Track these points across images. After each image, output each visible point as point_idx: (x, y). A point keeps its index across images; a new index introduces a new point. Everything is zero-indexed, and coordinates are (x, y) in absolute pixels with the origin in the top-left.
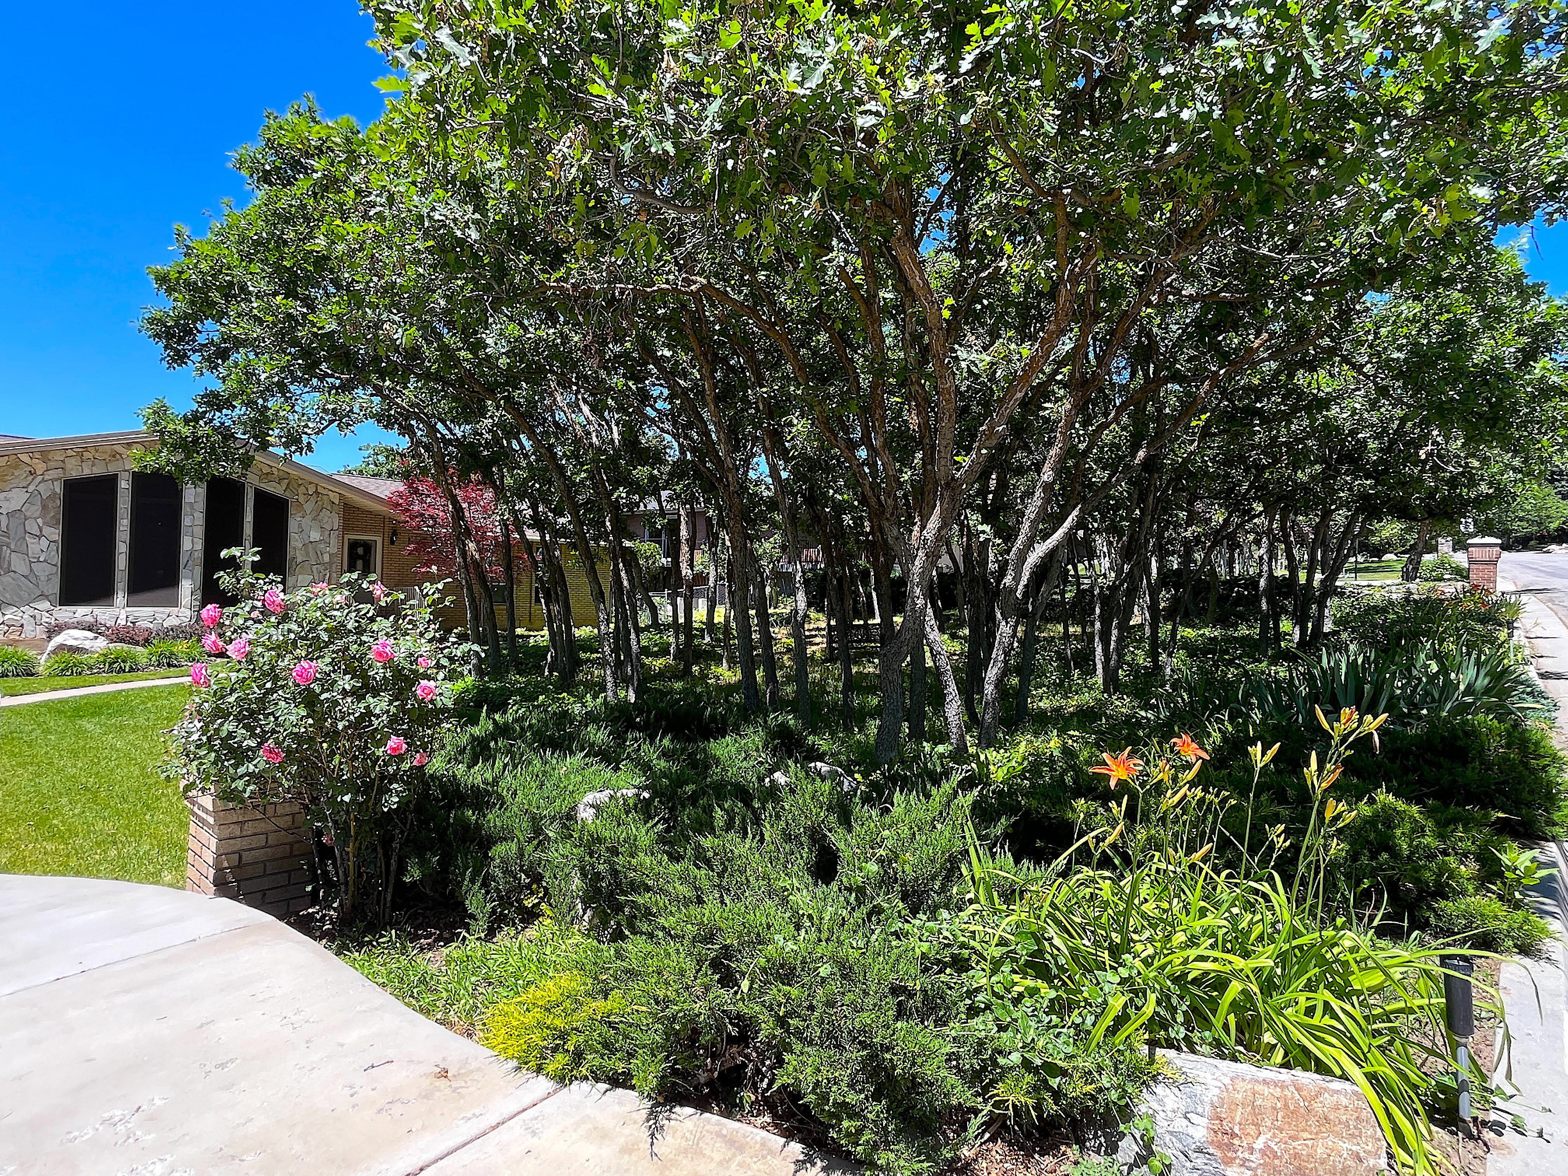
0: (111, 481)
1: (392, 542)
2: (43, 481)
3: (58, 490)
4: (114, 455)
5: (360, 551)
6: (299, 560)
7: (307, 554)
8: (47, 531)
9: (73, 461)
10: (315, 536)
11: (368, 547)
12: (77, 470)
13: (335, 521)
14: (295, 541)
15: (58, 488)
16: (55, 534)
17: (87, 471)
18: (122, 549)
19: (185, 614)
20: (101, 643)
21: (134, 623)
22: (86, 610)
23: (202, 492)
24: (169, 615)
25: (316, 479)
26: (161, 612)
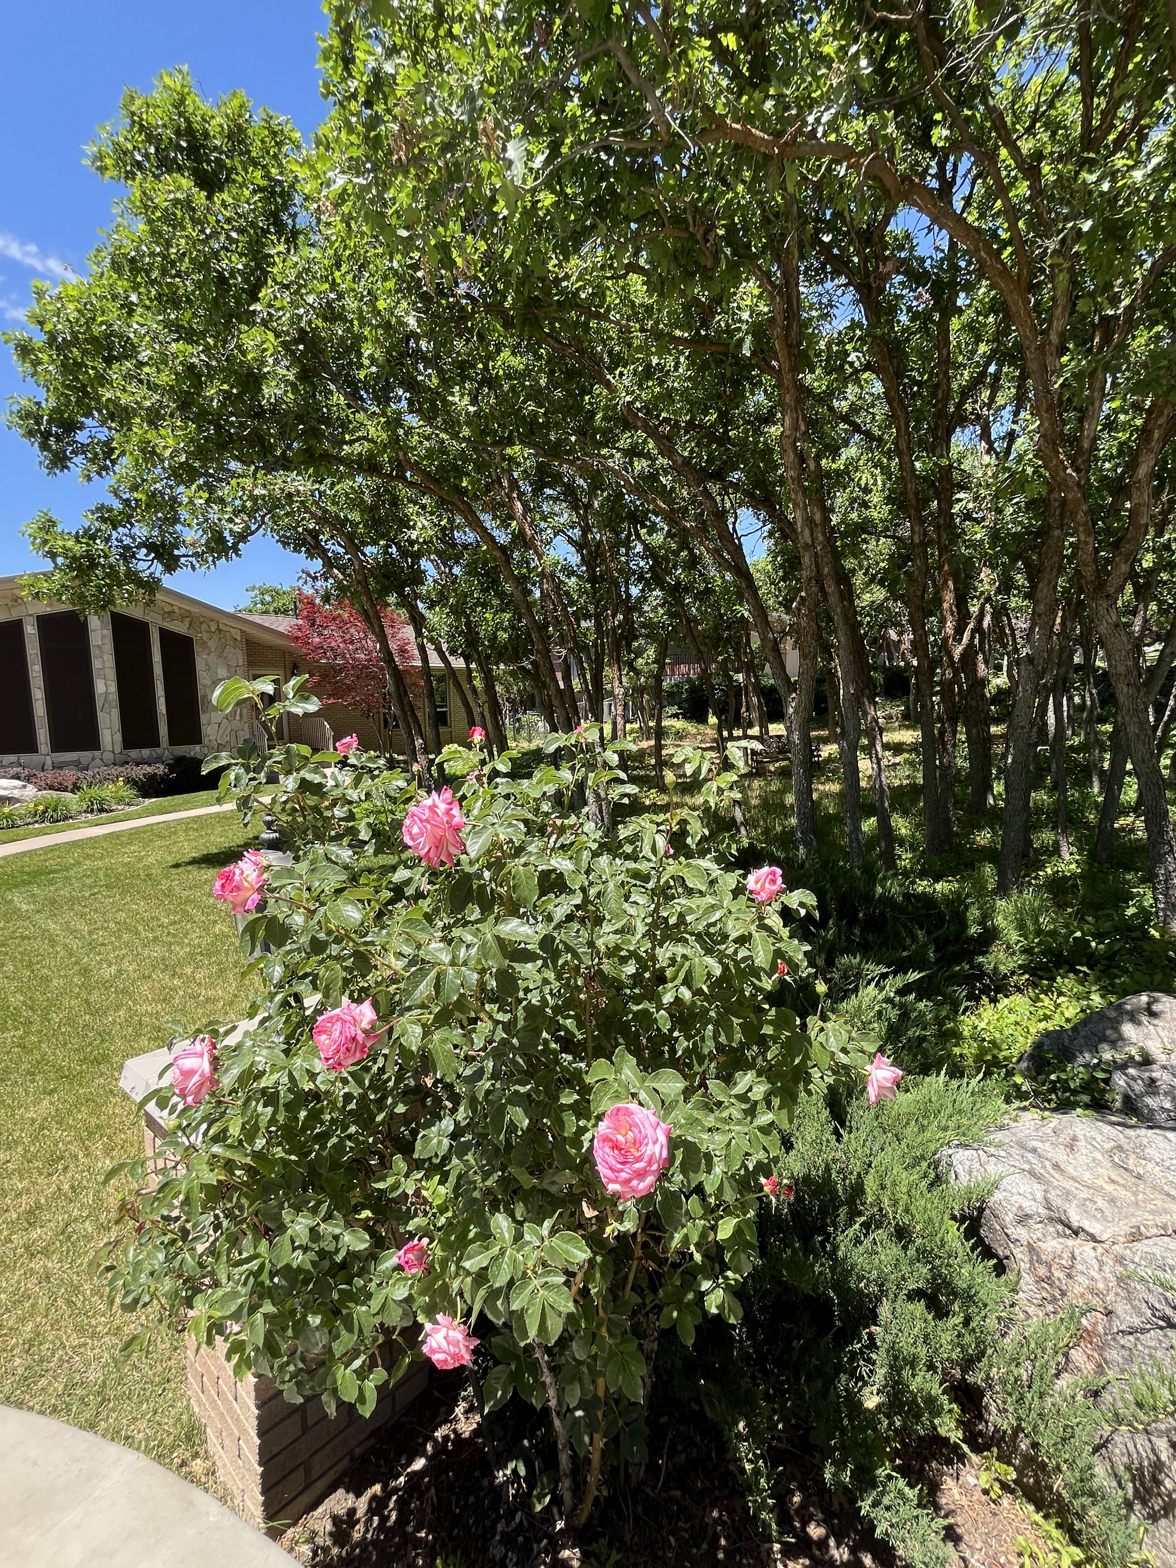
0: (17, 627)
4: (16, 600)
6: (210, 697)
10: (222, 673)
13: (238, 657)
14: (204, 678)
18: (38, 695)
19: (108, 757)
20: (31, 791)
21: (61, 768)
22: (12, 758)
23: (108, 633)
24: (93, 759)
25: (216, 616)
26: (85, 756)
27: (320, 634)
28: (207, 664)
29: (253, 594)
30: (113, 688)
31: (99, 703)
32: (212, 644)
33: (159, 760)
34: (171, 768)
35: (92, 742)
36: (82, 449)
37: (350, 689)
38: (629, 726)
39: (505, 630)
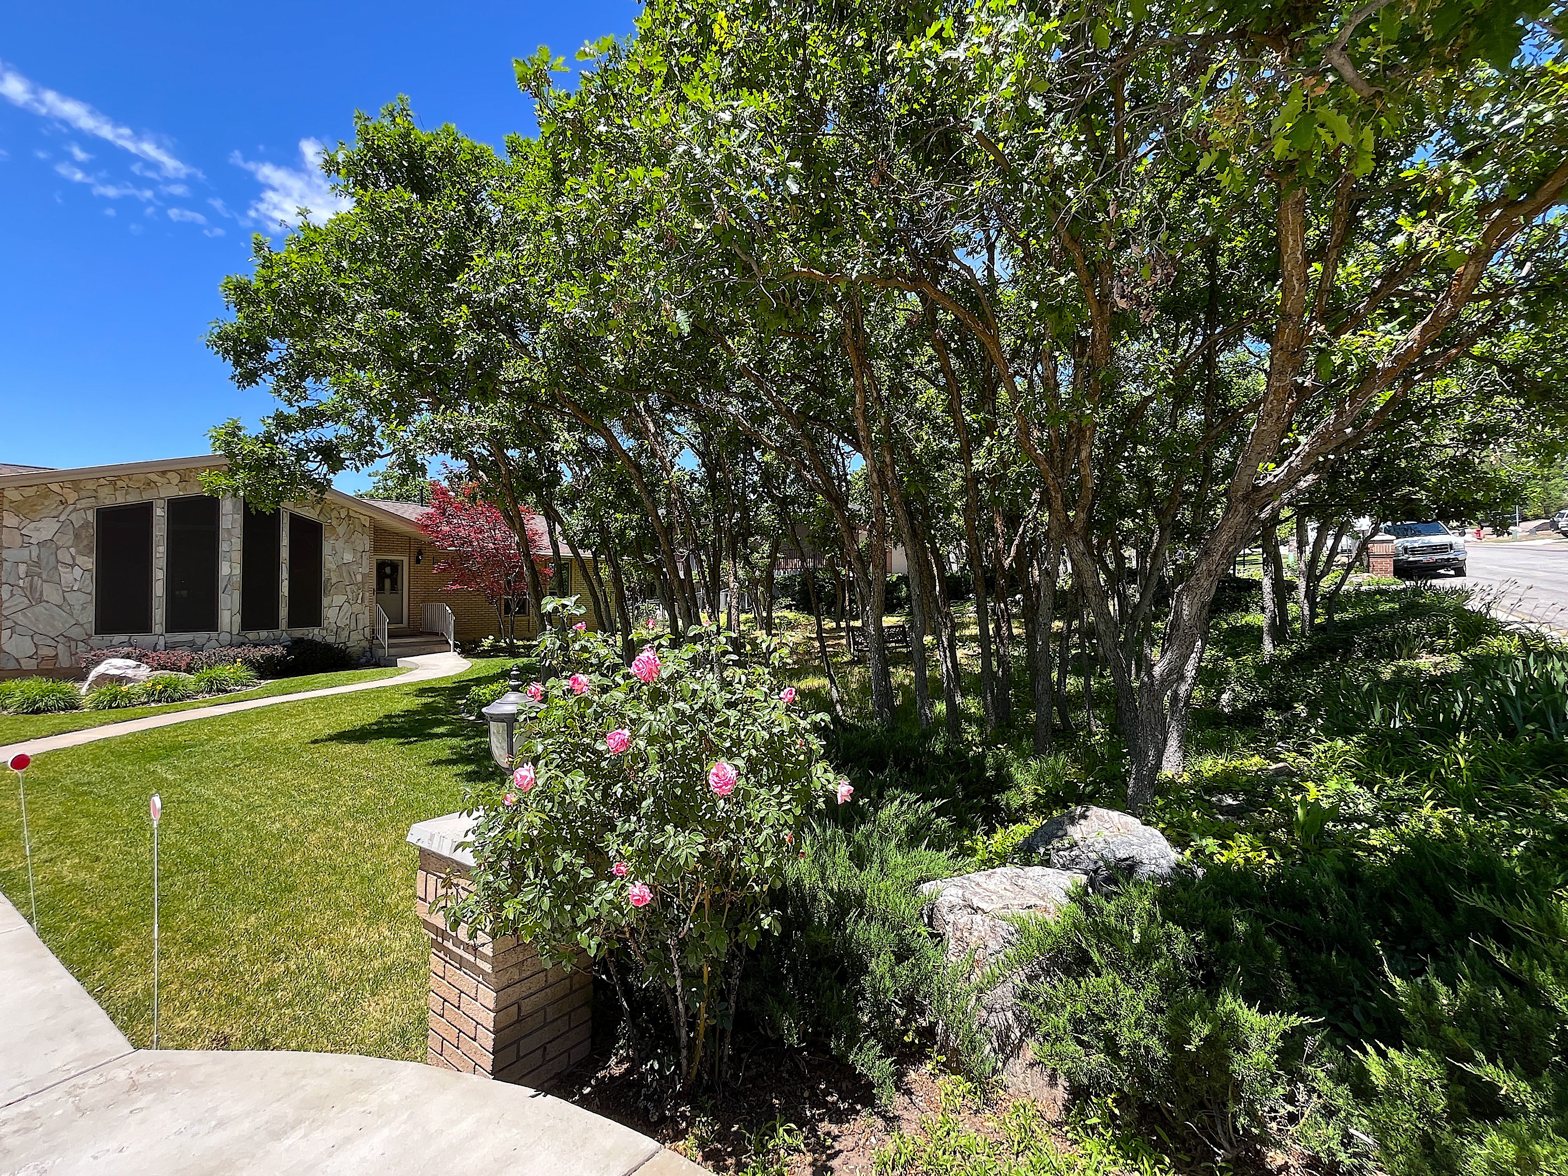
0: (146, 509)
1: (418, 561)
2: (75, 510)
3: (90, 519)
4: (149, 483)
5: (388, 570)
6: (333, 581)
7: (341, 575)
8: (80, 560)
9: (106, 490)
10: (348, 557)
11: (395, 567)
12: (111, 499)
13: (365, 542)
14: (329, 563)
15: (91, 516)
16: (89, 562)
17: (121, 499)
18: (159, 575)
19: (225, 638)
20: (144, 671)
21: (173, 648)
22: (124, 638)
23: (239, 518)
24: (209, 640)
25: (348, 504)
26: (200, 637)
27: (449, 523)
28: (334, 548)
29: (376, 479)
30: (238, 570)
31: (222, 585)
32: (341, 530)
33: (276, 641)
34: (290, 649)
35: (210, 623)
36: (270, 368)
37: (474, 575)
38: (743, 617)
39: (633, 529)
